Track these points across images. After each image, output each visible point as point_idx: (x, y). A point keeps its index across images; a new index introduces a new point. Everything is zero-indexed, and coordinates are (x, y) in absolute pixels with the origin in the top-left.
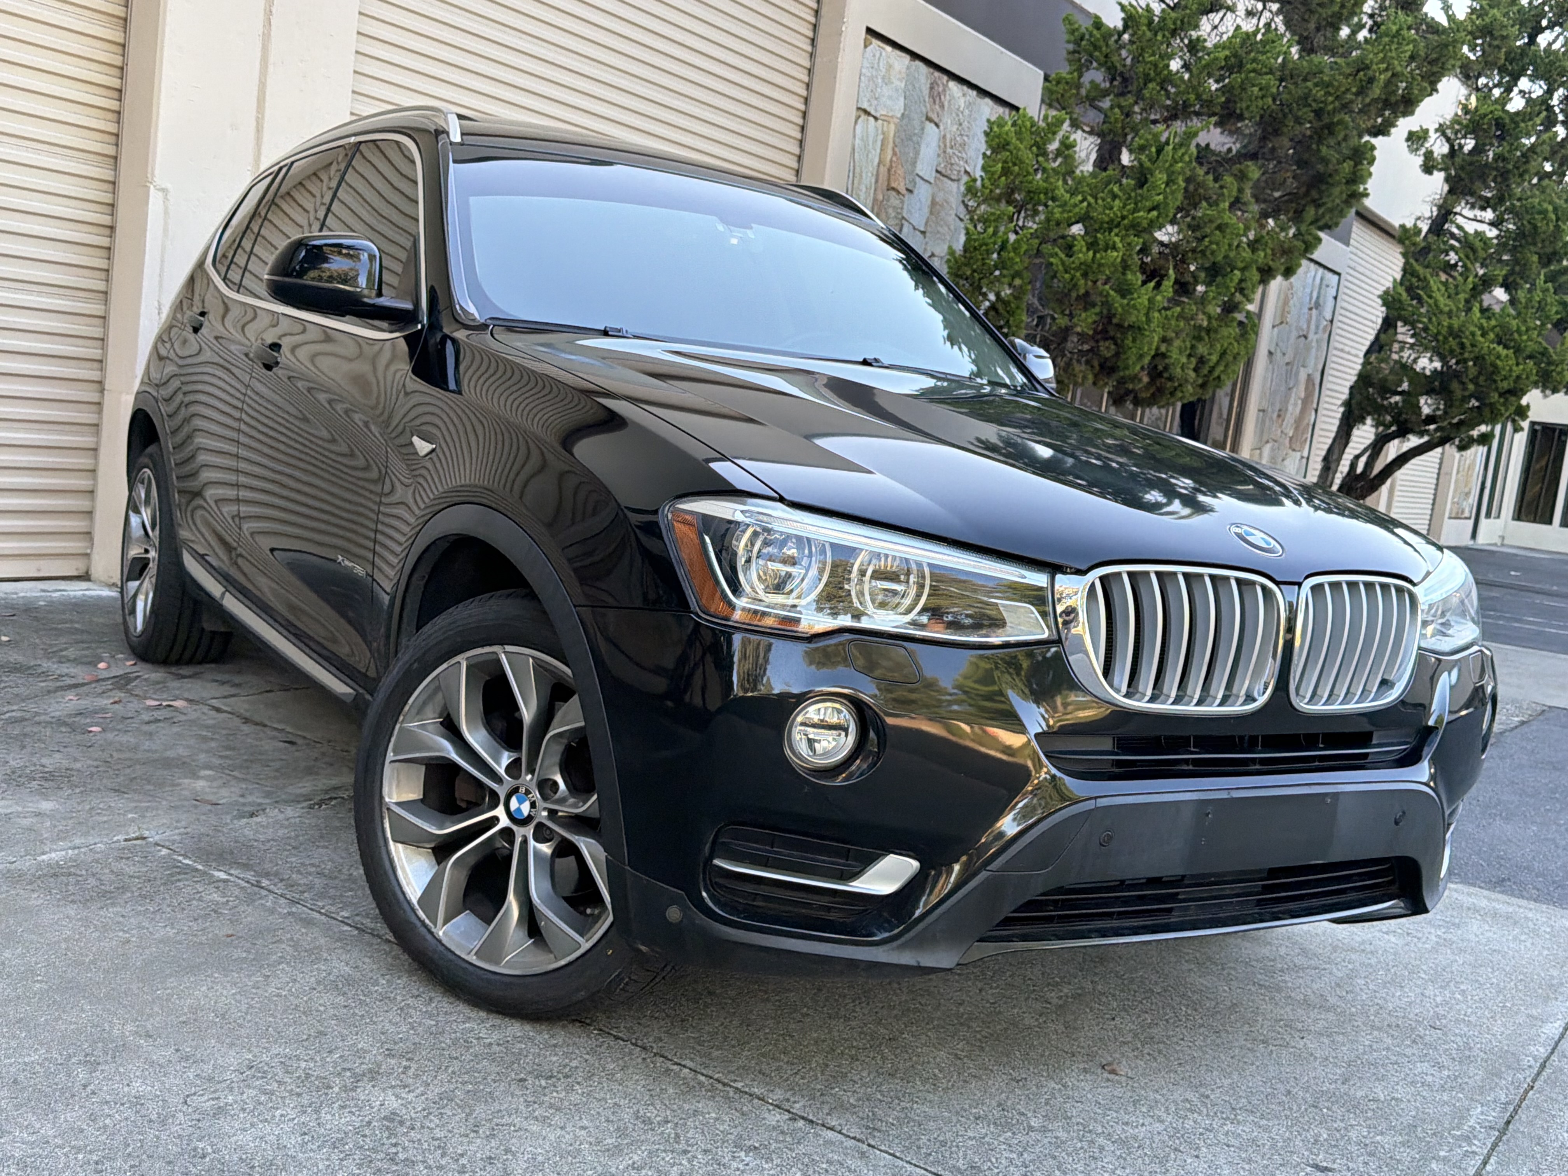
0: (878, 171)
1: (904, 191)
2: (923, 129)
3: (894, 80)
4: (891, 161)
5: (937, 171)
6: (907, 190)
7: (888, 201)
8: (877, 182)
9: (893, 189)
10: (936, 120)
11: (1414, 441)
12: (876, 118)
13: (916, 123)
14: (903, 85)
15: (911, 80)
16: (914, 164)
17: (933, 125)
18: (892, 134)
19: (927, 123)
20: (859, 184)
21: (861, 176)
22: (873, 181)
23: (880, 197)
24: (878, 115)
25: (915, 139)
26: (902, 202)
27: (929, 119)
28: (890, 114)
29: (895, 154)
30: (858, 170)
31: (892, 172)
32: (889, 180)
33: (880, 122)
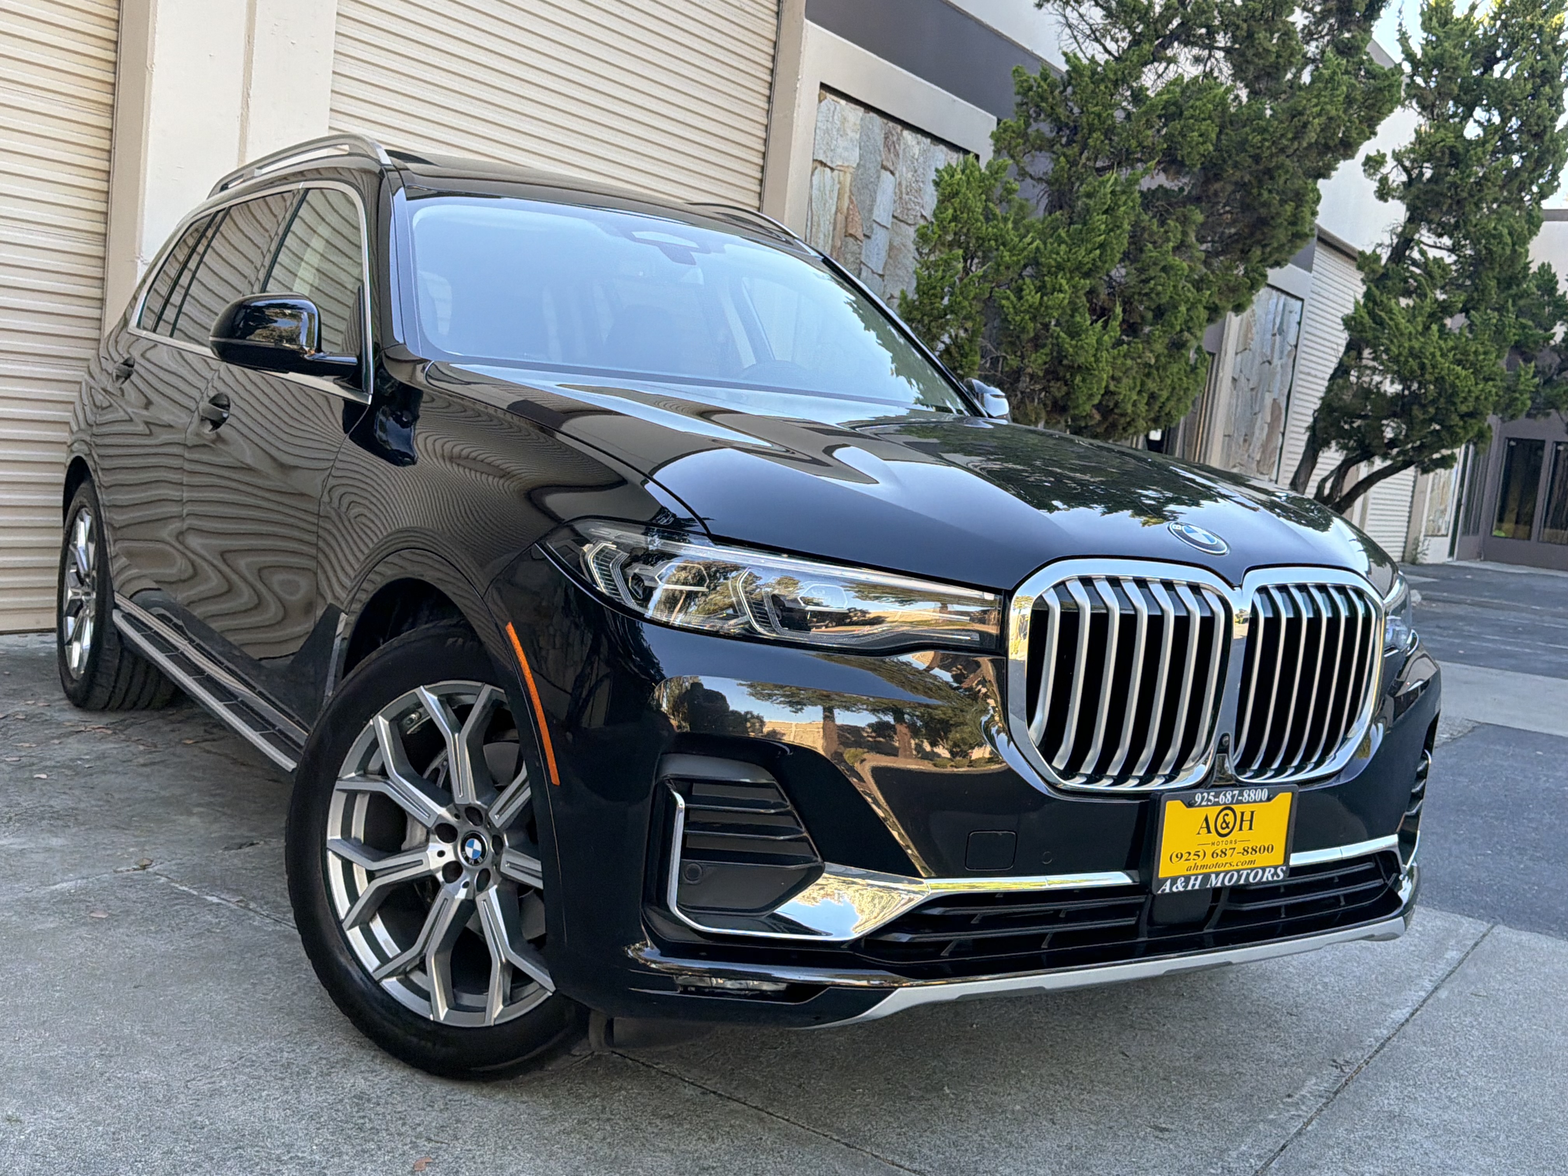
0: (835, 220)
1: (862, 237)
2: (878, 177)
3: (849, 131)
4: (848, 209)
5: (894, 217)
6: (865, 235)
7: (846, 247)
8: (834, 229)
9: (851, 235)
10: (892, 168)
11: (1379, 464)
12: (832, 169)
13: (872, 171)
14: (858, 136)
15: (865, 131)
16: (871, 211)
17: (888, 173)
18: (848, 184)
19: (883, 171)
20: (818, 232)
21: (819, 225)
22: (831, 228)
23: (839, 244)
24: (833, 166)
25: (870, 186)
26: (860, 247)
27: (884, 168)
28: (846, 164)
29: (851, 202)
30: (815, 218)
31: (850, 219)
32: (846, 226)
33: (836, 172)
